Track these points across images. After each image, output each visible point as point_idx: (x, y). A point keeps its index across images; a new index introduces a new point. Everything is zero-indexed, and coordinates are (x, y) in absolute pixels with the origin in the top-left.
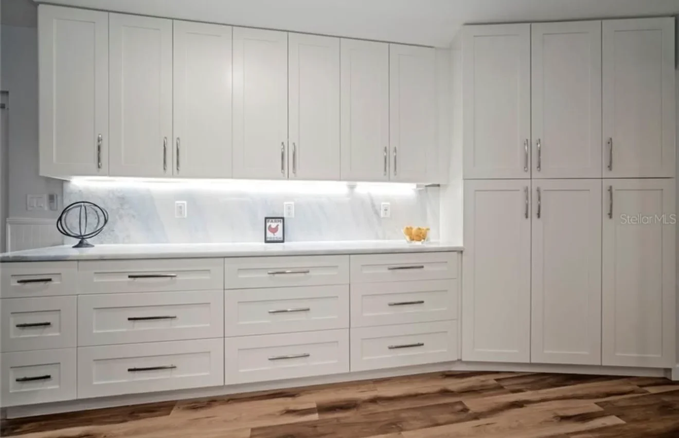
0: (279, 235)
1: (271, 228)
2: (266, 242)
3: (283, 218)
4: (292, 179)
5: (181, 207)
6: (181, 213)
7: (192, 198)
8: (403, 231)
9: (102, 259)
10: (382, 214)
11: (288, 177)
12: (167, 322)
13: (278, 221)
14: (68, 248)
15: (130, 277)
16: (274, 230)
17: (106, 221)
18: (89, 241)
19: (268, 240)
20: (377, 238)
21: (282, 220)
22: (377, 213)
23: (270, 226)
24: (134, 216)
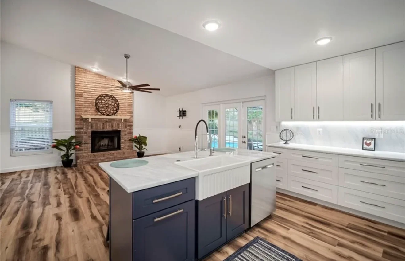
0: (371, 147)
1: (367, 143)
2: (363, 149)
4: (378, 120)
5: (320, 131)
6: (320, 134)
7: (325, 128)
9: (294, 149)
11: (376, 119)
12: (315, 174)
13: (371, 140)
14: (282, 144)
15: (303, 156)
17: (293, 136)
18: (288, 142)
21: (374, 140)
24: (302, 134)
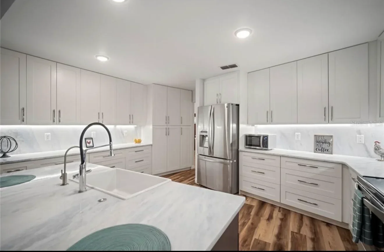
0: (91, 144)
3: (92, 138)
5: (48, 136)
6: (48, 138)
7: (53, 132)
8: (134, 140)
10: (125, 134)
16: (89, 143)
18: (7, 154)
19: (88, 146)
20: (123, 143)
22: (123, 135)
23: (87, 141)
